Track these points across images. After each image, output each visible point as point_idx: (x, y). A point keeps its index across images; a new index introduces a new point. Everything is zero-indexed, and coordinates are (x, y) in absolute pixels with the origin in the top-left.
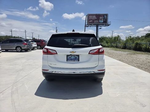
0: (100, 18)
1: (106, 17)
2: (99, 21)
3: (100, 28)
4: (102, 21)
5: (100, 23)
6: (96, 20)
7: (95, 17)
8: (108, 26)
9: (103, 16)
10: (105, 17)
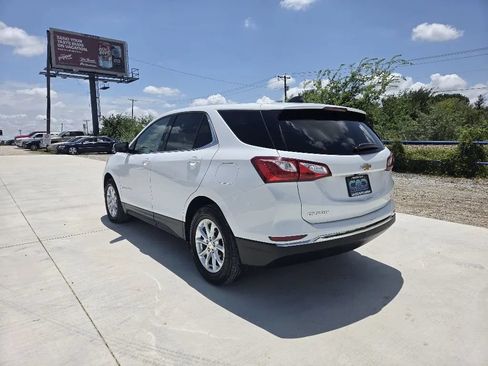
0: (102, 51)
1: (120, 50)
2: (97, 61)
3: (105, 88)
4: (110, 65)
5: (101, 68)
6: (85, 55)
7: (79, 46)
8: (129, 82)
9: (112, 48)
10: (116, 52)
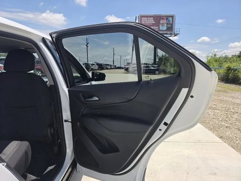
0: (162, 22)
1: (171, 20)
4: (165, 28)
5: (161, 30)
7: (151, 21)
8: (175, 36)
9: (167, 19)
